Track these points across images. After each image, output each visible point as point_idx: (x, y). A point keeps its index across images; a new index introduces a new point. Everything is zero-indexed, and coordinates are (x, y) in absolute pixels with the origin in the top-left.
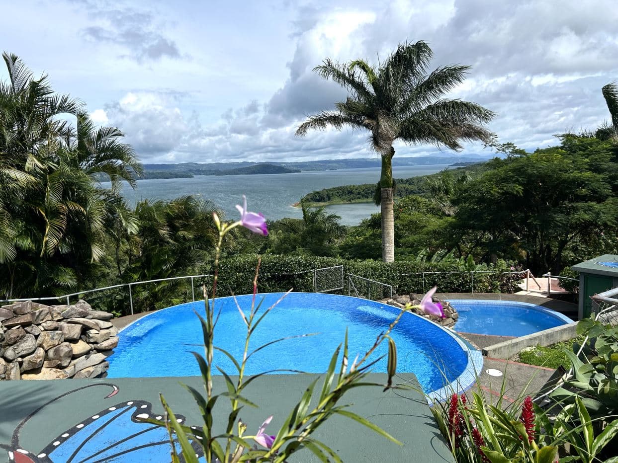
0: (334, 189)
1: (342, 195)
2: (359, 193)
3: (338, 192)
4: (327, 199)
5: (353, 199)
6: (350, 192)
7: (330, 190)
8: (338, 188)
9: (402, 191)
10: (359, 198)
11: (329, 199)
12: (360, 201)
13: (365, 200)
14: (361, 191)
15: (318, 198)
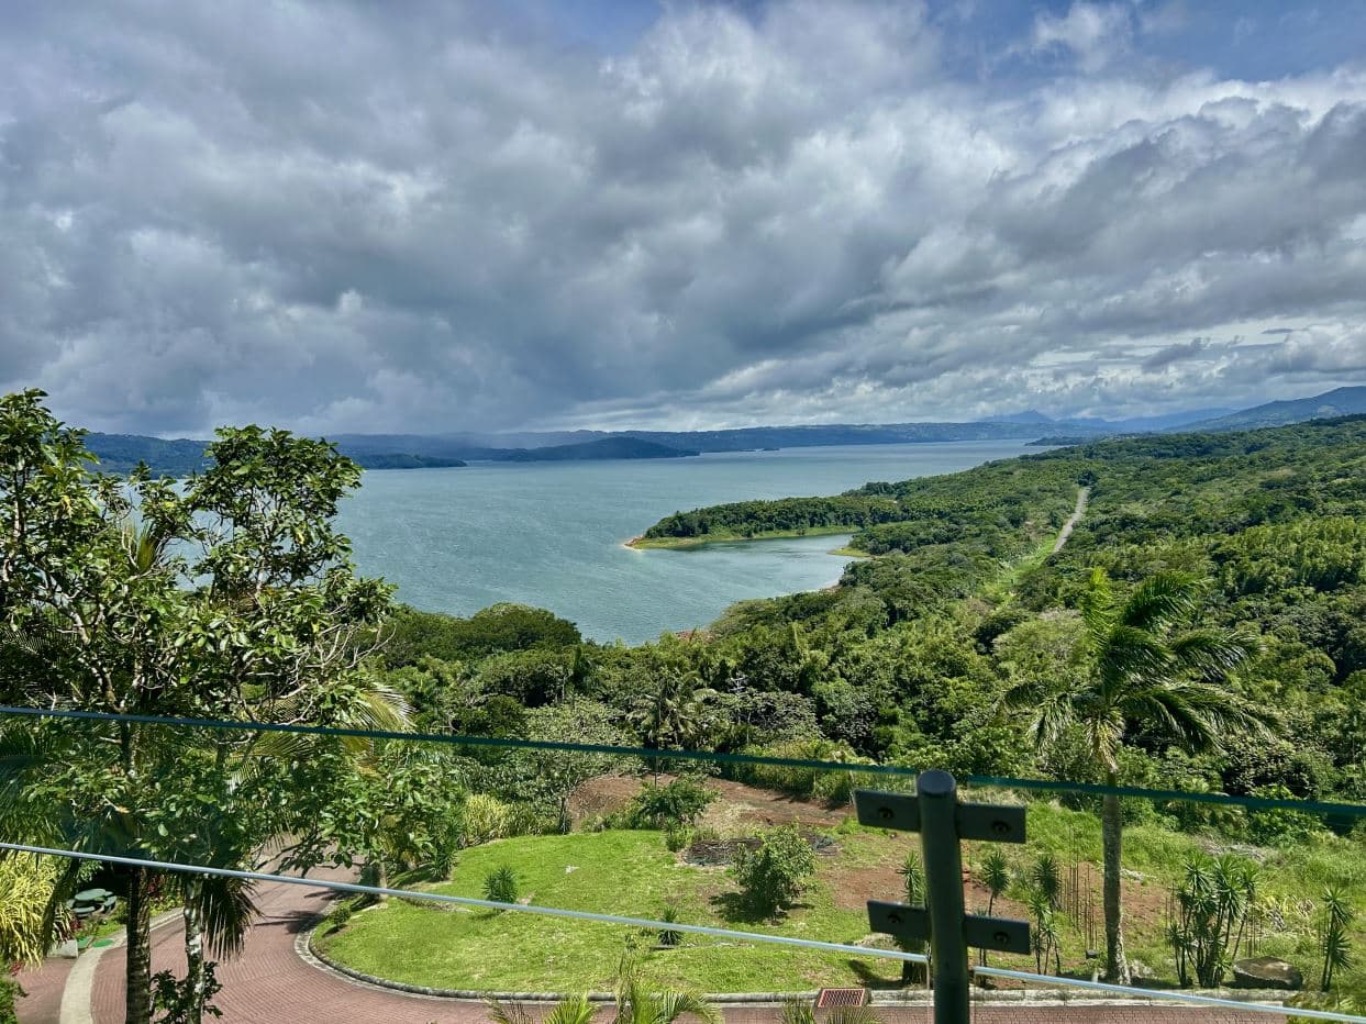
0: (718, 509)
1: (734, 521)
2: (770, 519)
3: (725, 517)
4: (701, 530)
5: (756, 532)
6: (751, 516)
7: (710, 512)
8: (727, 507)
9: (863, 514)
10: (771, 529)
11: (705, 531)
12: (772, 534)
13: (783, 533)
14: (775, 514)
15: (680, 528)
